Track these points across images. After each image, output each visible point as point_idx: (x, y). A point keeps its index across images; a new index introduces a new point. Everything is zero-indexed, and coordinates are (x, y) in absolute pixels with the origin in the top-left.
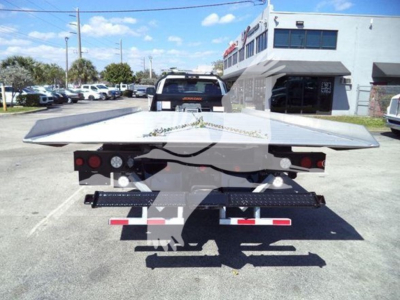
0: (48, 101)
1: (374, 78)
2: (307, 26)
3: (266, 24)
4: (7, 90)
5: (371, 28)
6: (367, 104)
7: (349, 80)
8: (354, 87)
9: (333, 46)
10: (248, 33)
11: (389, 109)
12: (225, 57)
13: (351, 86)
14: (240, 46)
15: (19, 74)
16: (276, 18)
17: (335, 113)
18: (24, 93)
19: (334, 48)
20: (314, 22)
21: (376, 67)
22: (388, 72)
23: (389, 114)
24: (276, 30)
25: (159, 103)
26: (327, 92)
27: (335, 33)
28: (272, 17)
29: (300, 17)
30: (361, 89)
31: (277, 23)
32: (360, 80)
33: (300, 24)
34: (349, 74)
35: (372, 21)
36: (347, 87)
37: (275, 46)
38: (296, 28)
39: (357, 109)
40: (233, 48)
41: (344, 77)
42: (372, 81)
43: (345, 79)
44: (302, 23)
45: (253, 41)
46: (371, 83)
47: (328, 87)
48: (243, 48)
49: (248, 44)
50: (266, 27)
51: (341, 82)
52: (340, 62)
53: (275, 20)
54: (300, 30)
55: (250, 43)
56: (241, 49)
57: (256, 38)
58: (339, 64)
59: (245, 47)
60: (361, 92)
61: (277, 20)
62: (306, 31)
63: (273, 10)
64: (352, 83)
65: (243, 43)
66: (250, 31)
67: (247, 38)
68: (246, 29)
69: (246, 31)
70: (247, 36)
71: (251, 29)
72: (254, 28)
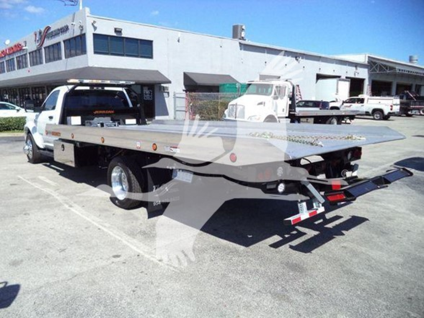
1: (186, 85)
2: (125, 34)
3: (82, 27)
5: (179, 41)
6: (184, 109)
7: (167, 88)
8: (171, 94)
11: (226, 112)
13: (168, 93)
14: (31, 46)
16: (94, 22)
17: (157, 118)
19: (151, 56)
21: (186, 76)
22: (200, 81)
24: (95, 35)
26: (149, 99)
27: (150, 43)
28: (89, 21)
29: (119, 25)
30: (177, 95)
31: (95, 28)
32: (176, 88)
33: (117, 31)
34: (170, 82)
35: (179, 34)
36: (165, 95)
37: (95, 52)
38: (115, 34)
39: (175, 114)
40: (18, 48)
41: (162, 85)
42: (184, 89)
43: (163, 87)
44: (121, 30)
45: (58, 44)
46: (184, 90)
47: (150, 94)
48: (39, 50)
49: (48, 47)
50: (82, 30)
51: (160, 90)
52: (157, 71)
53: (93, 24)
54: (120, 37)
55: (53, 46)
56: (35, 51)
57: (64, 41)
58: (157, 73)
59: (43, 50)
60: (177, 99)
61: (95, 25)
62: (125, 39)
63: (90, 14)
64: (170, 91)
65: (38, 44)
66: (50, 31)
67: (46, 39)
68: (43, 30)
69: (43, 31)
70: (45, 36)
71: (52, 29)
72: (59, 30)
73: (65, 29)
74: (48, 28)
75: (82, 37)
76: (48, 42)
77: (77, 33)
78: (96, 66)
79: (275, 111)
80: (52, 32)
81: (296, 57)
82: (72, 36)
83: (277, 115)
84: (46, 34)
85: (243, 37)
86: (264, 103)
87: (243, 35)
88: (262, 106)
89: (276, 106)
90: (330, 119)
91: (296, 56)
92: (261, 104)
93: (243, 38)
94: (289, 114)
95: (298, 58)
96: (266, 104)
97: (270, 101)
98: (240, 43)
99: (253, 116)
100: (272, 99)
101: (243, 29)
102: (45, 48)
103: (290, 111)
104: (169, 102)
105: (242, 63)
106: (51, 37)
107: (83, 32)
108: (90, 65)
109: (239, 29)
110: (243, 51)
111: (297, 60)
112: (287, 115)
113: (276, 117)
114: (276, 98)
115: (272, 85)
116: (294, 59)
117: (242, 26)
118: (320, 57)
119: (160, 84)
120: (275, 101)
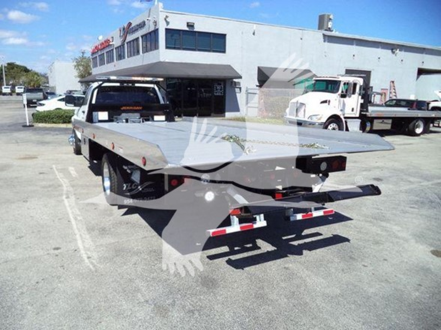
1: (259, 80)
2: (197, 29)
3: (155, 22)
5: (254, 34)
6: (257, 105)
7: (239, 83)
8: (243, 90)
9: (223, 50)
11: (288, 110)
12: (93, 53)
13: (240, 88)
14: (117, 42)
16: (167, 17)
17: (228, 115)
19: (224, 51)
21: (260, 71)
23: (288, 116)
24: (167, 30)
26: (220, 94)
27: (223, 36)
28: (162, 16)
29: (191, 18)
30: (250, 91)
31: (168, 23)
32: (248, 83)
33: (190, 25)
34: (240, 77)
35: (255, 27)
36: (237, 90)
37: (167, 47)
38: (187, 29)
39: (247, 110)
40: (106, 44)
41: (234, 80)
42: (258, 84)
43: (235, 82)
44: (193, 24)
45: (137, 39)
46: (257, 86)
47: (221, 90)
48: (123, 45)
49: (130, 42)
50: (156, 25)
51: (231, 85)
52: (230, 66)
53: (165, 19)
54: (192, 32)
55: (133, 41)
56: (120, 46)
57: (142, 37)
58: (229, 67)
59: (126, 45)
60: (249, 95)
61: (167, 19)
62: (197, 34)
63: (163, 8)
64: (241, 86)
65: (122, 40)
66: (131, 27)
67: (128, 35)
68: (126, 25)
69: (126, 27)
70: (127, 33)
71: (133, 25)
72: (137, 25)
73: (142, 25)
74: (130, 24)
75: (156, 32)
76: (130, 38)
77: (152, 29)
78: (167, 61)
79: (341, 110)
80: (132, 28)
81: (392, 50)
82: (148, 32)
83: (344, 115)
84: (128, 30)
85: (329, 28)
86: (329, 101)
87: (330, 26)
88: (326, 104)
89: (344, 104)
90: (415, 121)
91: (392, 47)
92: (325, 102)
93: (329, 30)
94: (360, 114)
95: (394, 51)
96: (331, 103)
97: (336, 100)
98: (324, 35)
99: (314, 115)
100: (339, 96)
101: (330, 19)
102: (127, 43)
103: (361, 111)
104: (241, 98)
105: (326, 56)
106: (132, 32)
107: (157, 28)
108: (162, 59)
109: (326, 19)
110: (326, 43)
111: (393, 53)
112: (358, 115)
113: (342, 117)
114: (343, 96)
115: (340, 81)
116: (390, 51)
117: (329, 16)
118: (424, 49)
119: (232, 79)
120: (342, 99)
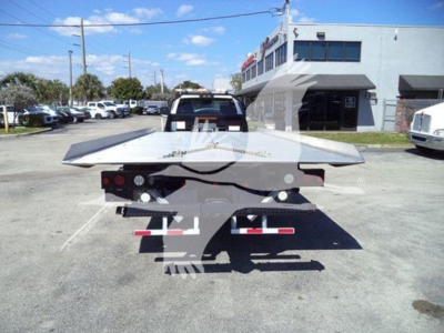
0: (52, 121)
1: (401, 91)
2: (328, 38)
3: (285, 36)
4: (9, 109)
5: (395, 39)
6: (394, 118)
7: (375, 94)
8: (380, 101)
9: (357, 58)
10: (267, 45)
12: (243, 69)
13: (376, 100)
14: (258, 59)
15: (21, 92)
16: (295, 29)
17: (361, 129)
18: (27, 113)
19: (358, 60)
20: (335, 33)
21: (402, 80)
22: (415, 85)
23: (412, 130)
24: (295, 42)
25: (173, 123)
26: (351, 107)
27: (358, 44)
28: (291, 29)
29: (321, 28)
30: (388, 103)
31: (297, 35)
32: (386, 94)
33: (321, 36)
34: (374, 88)
35: (396, 31)
36: (372, 102)
37: (295, 60)
38: (317, 39)
39: (383, 124)
40: (251, 61)
41: (369, 91)
42: (399, 95)
43: (370, 93)
44: (323, 34)
46: (398, 97)
47: (353, 102)
48: (262, 60)
49: (267, 57)
50: (285, 39)
51: (365, 96)
52: (364, 75)
53: (294, 32)
54: (322, 42)
55: (270, 55)
57: (276, 51)
58: (364, 77)
59: (265, 59)
60: (388, 107)
61: (296, 32)
62: (328, 43)
63: (292, 21)
64: (377, 97)
65: (261, 55)
66: (268, 42)
67: (266, 50)
68: (265, 41)
70: (266, 48)
72: (273, 40)
73: (276, 39)
74: (268, 39)
75: (285, 44)
82: (279, 45)
104: (377, 111)
106: (269, 47)
107: (286, 41)
119: (367, 89)
